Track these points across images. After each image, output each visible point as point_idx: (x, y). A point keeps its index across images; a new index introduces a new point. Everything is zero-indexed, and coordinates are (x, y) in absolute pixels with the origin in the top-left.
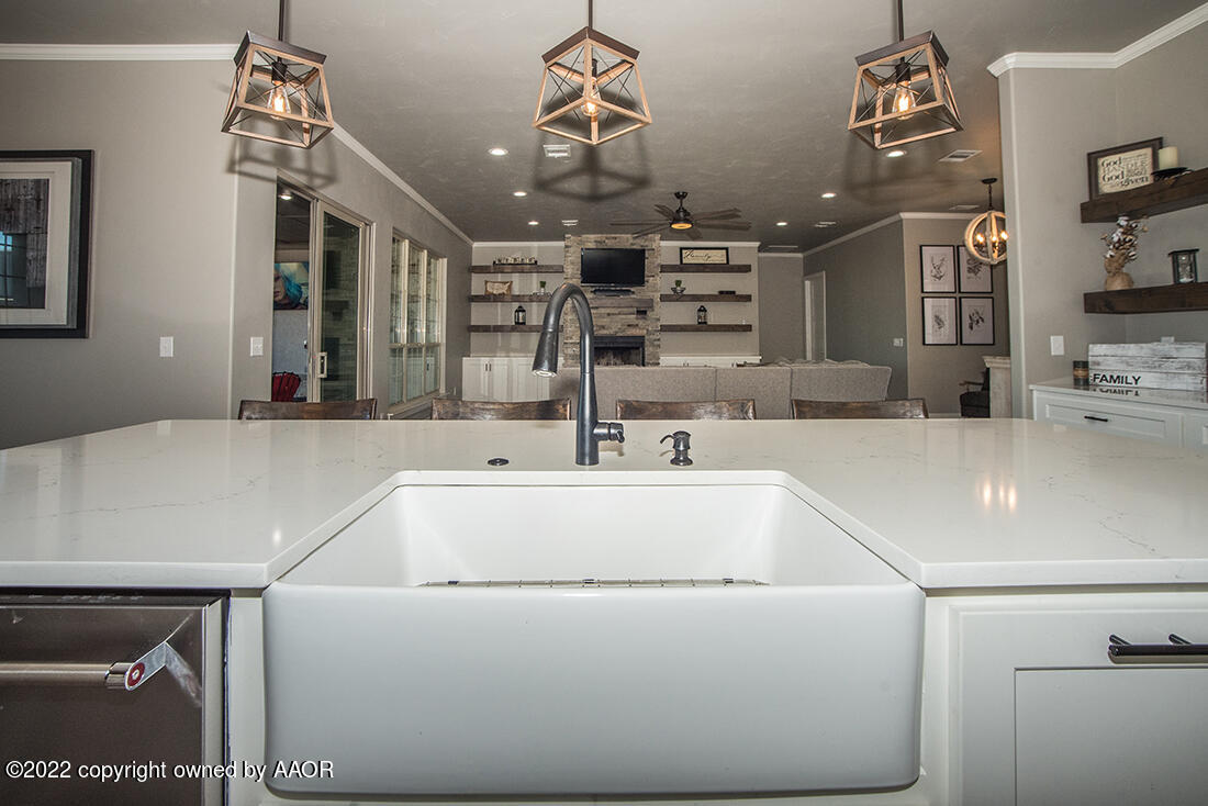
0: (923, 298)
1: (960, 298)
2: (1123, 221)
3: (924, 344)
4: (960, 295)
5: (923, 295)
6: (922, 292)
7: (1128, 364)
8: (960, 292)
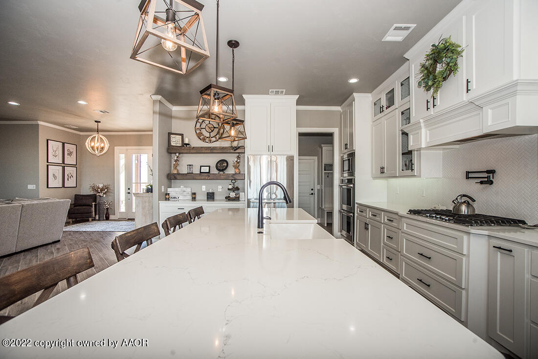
0: (48, 165)
1: (64, 166)
2: (177, 154)
3: (48, 187)
4: (64, 165)
5: (48, 164)
6: (48, 162)
7: (177, 193)
8: (64, 164)
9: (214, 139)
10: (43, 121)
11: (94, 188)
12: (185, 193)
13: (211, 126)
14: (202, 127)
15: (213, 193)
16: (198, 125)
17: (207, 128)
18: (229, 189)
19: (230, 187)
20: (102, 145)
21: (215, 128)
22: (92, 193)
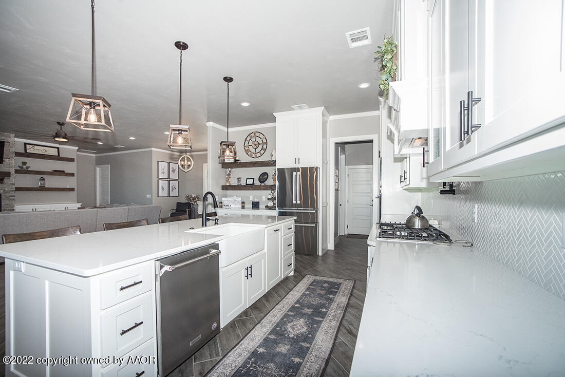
0: (158, 180)
1: (169, 181)
2: (230, 169)
3: (158, 196)
6: (158, 178)
7: (228, 202)
8: (169, 179)
9: (258, 155)
10: (155, 148)
11: (188, 198)
12: (236, 202)
13: (256, 143)
14: (249, 144)
15: (258, 203)
16: (247, 142)
17: (253, 145)
18: (268, 199)
19: (270, 197)
20: (189, 163)
21: (259, 144)
22: (186, 201)
